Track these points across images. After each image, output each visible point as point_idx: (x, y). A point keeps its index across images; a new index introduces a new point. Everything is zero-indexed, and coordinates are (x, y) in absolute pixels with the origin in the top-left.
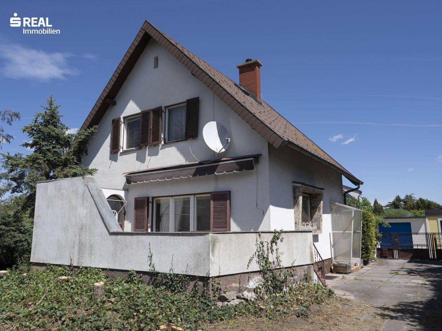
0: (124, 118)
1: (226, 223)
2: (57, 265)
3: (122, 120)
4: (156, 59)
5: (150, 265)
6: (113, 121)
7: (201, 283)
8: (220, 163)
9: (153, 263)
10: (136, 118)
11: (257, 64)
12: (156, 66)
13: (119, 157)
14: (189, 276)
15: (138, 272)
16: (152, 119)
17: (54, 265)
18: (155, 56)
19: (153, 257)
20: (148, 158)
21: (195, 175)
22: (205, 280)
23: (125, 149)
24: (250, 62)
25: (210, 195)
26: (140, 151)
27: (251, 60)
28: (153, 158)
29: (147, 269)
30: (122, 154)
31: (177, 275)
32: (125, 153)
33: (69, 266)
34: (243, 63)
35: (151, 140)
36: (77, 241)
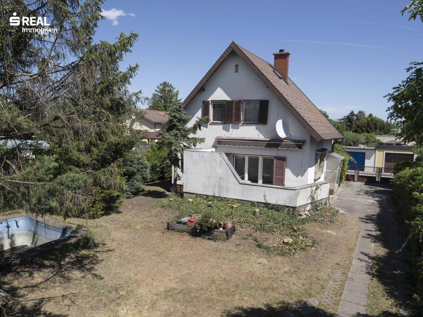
0: (211, 101)
1: (283, 174)
2: (204, 195)
3: (210, 102)
4: (237, 66)
5: (264, 200)
6: (203, 102)
7: (292, 209)
8: (283, 143)
9: (266, 199)
10: (220, 102)
11: (287, 55)
12: (237, 71)
13: (209, 126)
14: (286, 206)
15: (257, 202)
16: (234, 107)
17: (201, 194)
18: (237, 64)
19: (266, 196)
20: (231, 130)
21: (266, 147)
22: (294, 208)
23: (212, 121)
24: (282, 53)
25: (273, 157)
26: (225, 125)
27: (283, 51)
28: (235, 130)
29: (263, 201)
30: (210, 124)
31: (280, 205)
32: (212, 124)
33: (213, 196)
34: (278, 52)
35: (234, 120)
36: (218, 185)
